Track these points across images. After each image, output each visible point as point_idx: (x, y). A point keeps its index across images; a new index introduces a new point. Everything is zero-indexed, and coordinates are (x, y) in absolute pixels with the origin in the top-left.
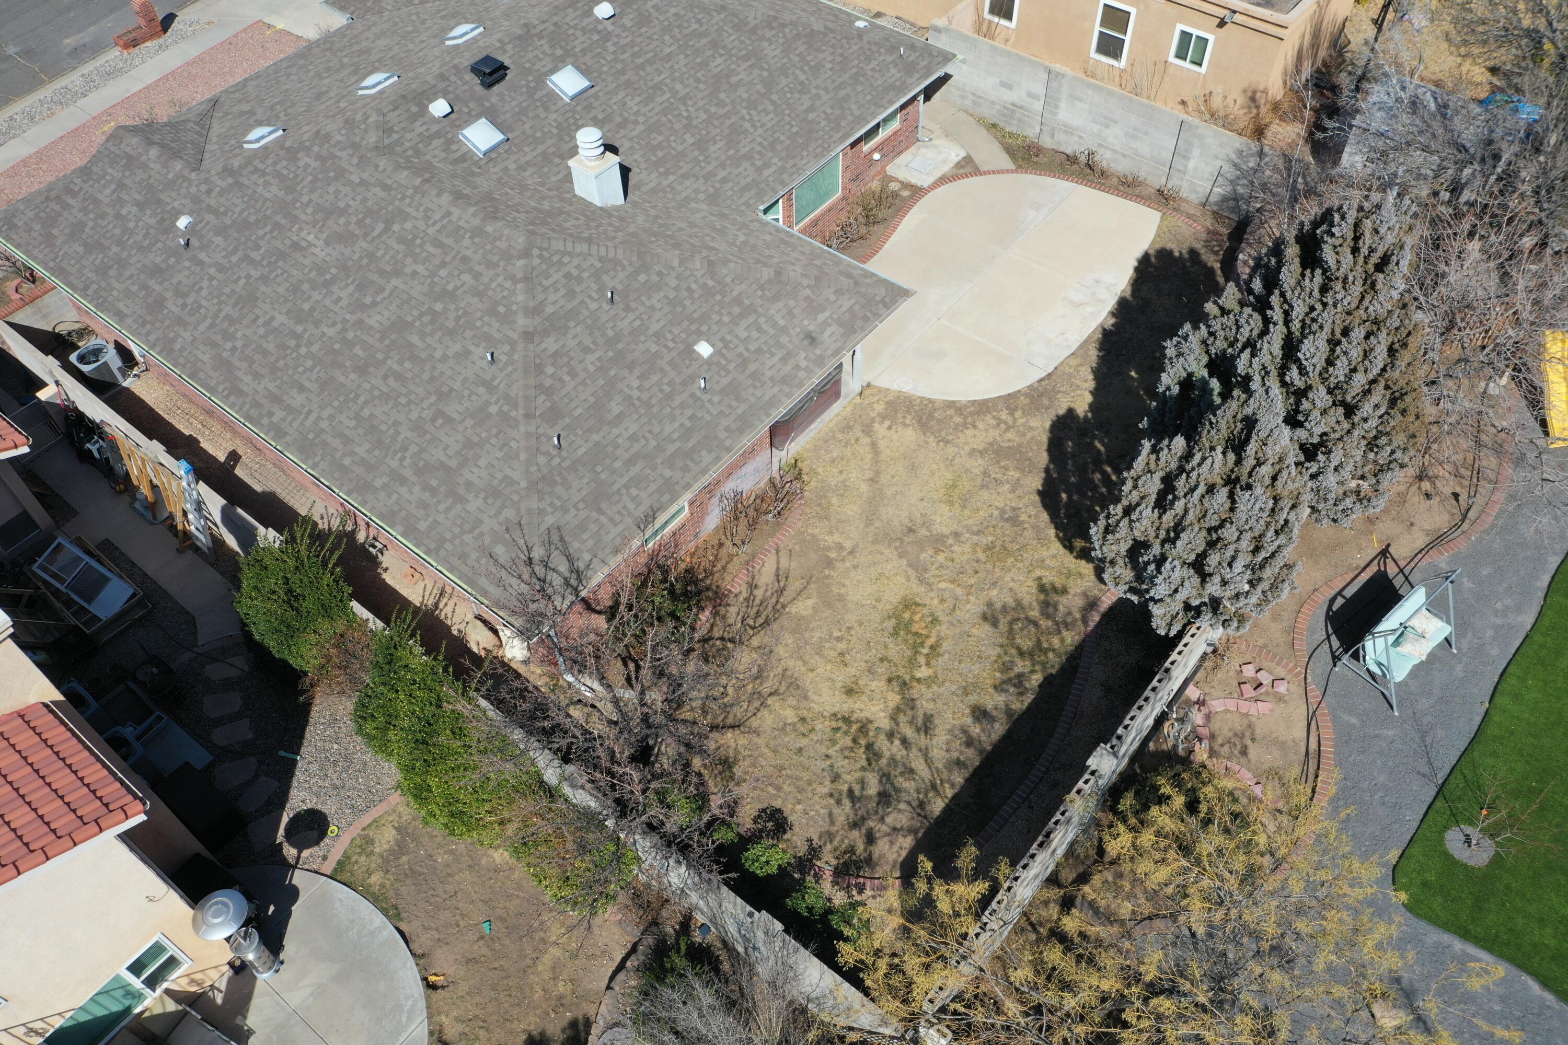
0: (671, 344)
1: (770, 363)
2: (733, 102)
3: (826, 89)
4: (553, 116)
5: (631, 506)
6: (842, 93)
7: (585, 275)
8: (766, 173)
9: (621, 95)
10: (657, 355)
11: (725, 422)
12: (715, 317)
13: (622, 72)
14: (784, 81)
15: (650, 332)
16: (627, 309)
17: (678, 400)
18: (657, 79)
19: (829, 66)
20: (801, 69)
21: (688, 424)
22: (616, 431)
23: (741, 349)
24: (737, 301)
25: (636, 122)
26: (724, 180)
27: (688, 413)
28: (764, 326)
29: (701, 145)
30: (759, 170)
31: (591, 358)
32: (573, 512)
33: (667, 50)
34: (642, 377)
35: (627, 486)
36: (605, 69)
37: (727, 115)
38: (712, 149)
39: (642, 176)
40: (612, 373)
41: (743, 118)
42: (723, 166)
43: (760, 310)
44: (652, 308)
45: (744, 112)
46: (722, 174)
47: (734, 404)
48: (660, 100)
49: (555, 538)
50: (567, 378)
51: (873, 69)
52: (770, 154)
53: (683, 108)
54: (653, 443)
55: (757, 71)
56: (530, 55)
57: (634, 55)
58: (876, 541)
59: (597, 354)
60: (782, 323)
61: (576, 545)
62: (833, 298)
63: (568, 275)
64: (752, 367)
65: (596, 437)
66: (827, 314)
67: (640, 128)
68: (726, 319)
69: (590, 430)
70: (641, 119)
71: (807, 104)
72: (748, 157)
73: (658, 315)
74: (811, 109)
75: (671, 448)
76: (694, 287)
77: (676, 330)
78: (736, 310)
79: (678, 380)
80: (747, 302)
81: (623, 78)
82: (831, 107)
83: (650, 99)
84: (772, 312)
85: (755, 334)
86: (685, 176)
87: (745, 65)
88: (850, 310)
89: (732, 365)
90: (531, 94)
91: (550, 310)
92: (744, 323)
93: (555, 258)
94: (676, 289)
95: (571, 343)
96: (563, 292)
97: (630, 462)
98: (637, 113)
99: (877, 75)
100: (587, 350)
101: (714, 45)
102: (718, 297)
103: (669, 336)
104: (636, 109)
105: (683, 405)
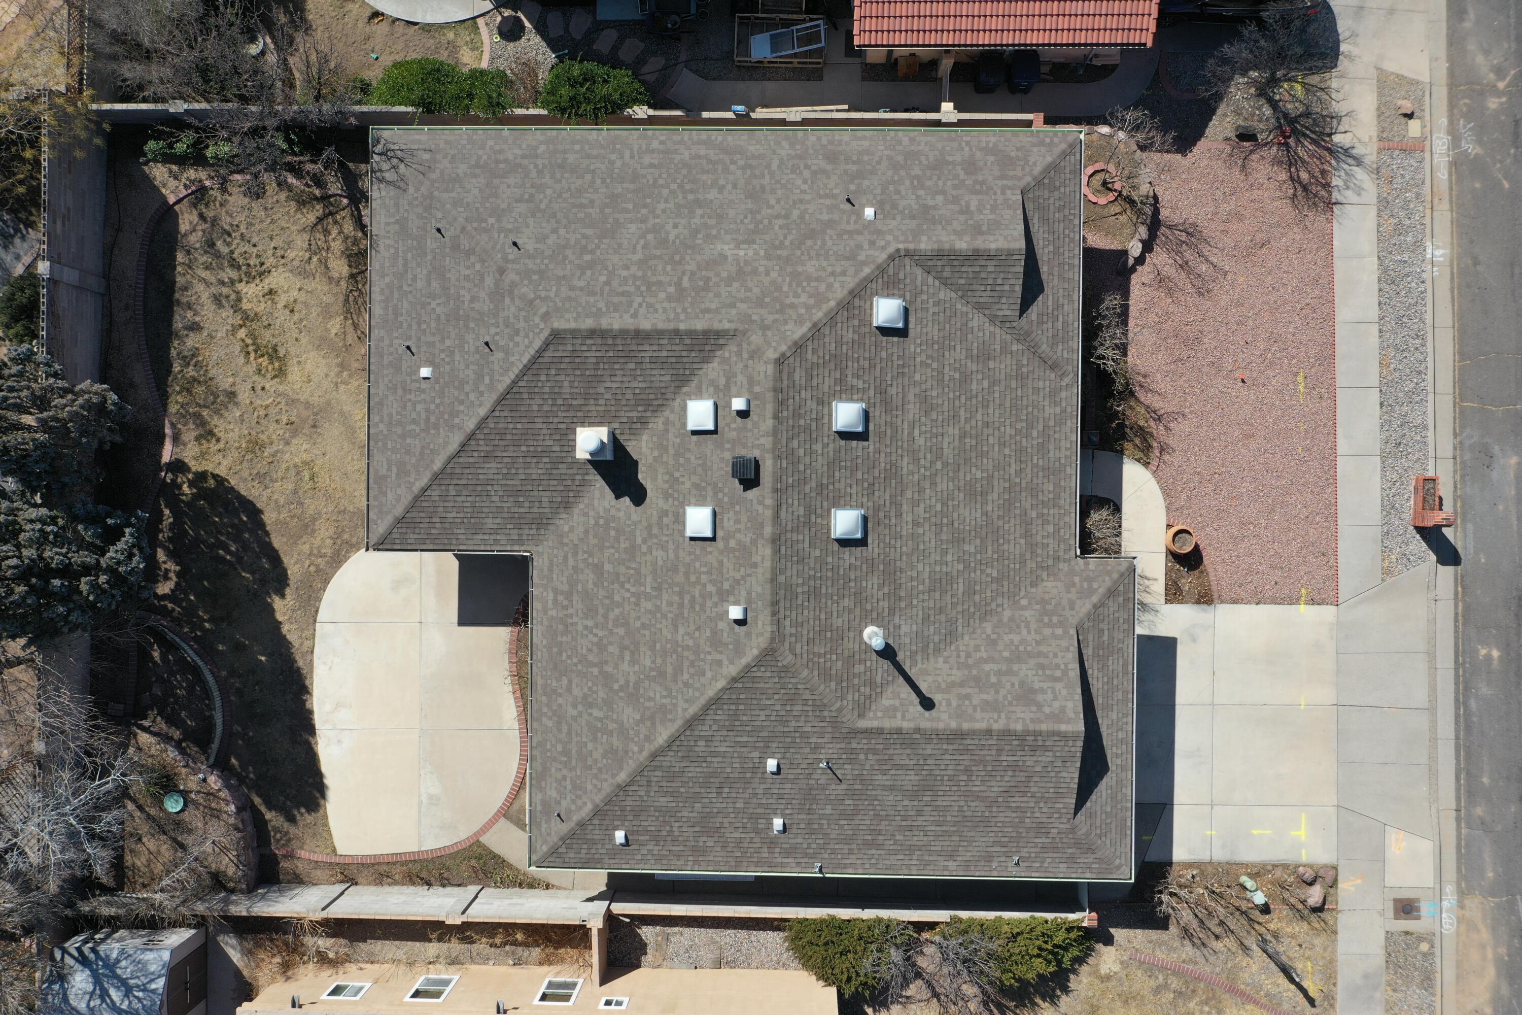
0: (443, 356)
1: (395, 405)
2: (611, 633)
3: (574, 718)
4: (688, 485)
5: (388, 242)
6: (565, 728)
7: (511, 344)
8: (551, 595)
9: (671, 555)
10: (442, 341)
11: (387, 342)
12: (438, 401)
13: (687, 575)
14: (602, 694)
15: (456, 351)
16: (477, 351)
17: (415, 327)
18: (665, 597)
19: (590, 746)
20: (600, 720)
21: (400, 319)
22: (425, 272)
23: (412, 397)
24: (436, 427)
25: (645, 541)
26: (566, 558)
27: (405, 325)
28: (414, 427)
29: (598, 569)
30: (556, 592)
31: (467, 298)
32: (406, 207)
33: (681, 631)
34: (439, 316)
35: (397, 249)
36: (697, 564)
37: (605, 616)
38: (591, 576)
39: (606, 504)
40: (452, 302)
41: (596, 626)
42: (575, 569)
43: (423, 435)
44: (467, 367)
45: (601, 634)
46: (571, 562)
47: (391, 358)
48: (649, 579)
49: (402, 184)
50: (468, 272)
51: (564, 778)
52: (561, 615)
53: (633, 589)
54: (405, 288)
55: (622, 682)
56: (744, 519)
57: (693, 597)
58: (328, 403)
59: (466, 303)
60: (408, 441)
61: (392, 193)
62: (399, 491)
63: (517, 332)
64: (400, 392)
65: (429, 257)
66: (394, 476)
67: (639, 540)
68: (433, 407)
69: (434, 258)
70: (644, 548)
71: (576, 691)
72: (569, 595)
73: (462, 367)
74: (569, 690)
75: (396, 295)
76: (461, 408)
77: (448, 368)
78: (433, 420)
79: (423, 338)
80: (433, 432)
81: (682, 569)
82: (560, 706)
83: (654, 572)
84: (417, 442)
85: (414, 416)
86: (586, 532)
87: (632, 679)
88: (385, 494)
89: (409, 382)
90: (714, 485)
91: (507, 300)
92: (423, 416)
93: (531, 334)
94: (467, 394)
95: (483, 295)
96: (512, 320)
97: (405, 265)
98: (650, 549)
99: (559, 776)
100: (473, 299)
101: (662, 674)
102: (446, 416)
103: (447, 360)
104: (655, 553)
105: (410, 325)
